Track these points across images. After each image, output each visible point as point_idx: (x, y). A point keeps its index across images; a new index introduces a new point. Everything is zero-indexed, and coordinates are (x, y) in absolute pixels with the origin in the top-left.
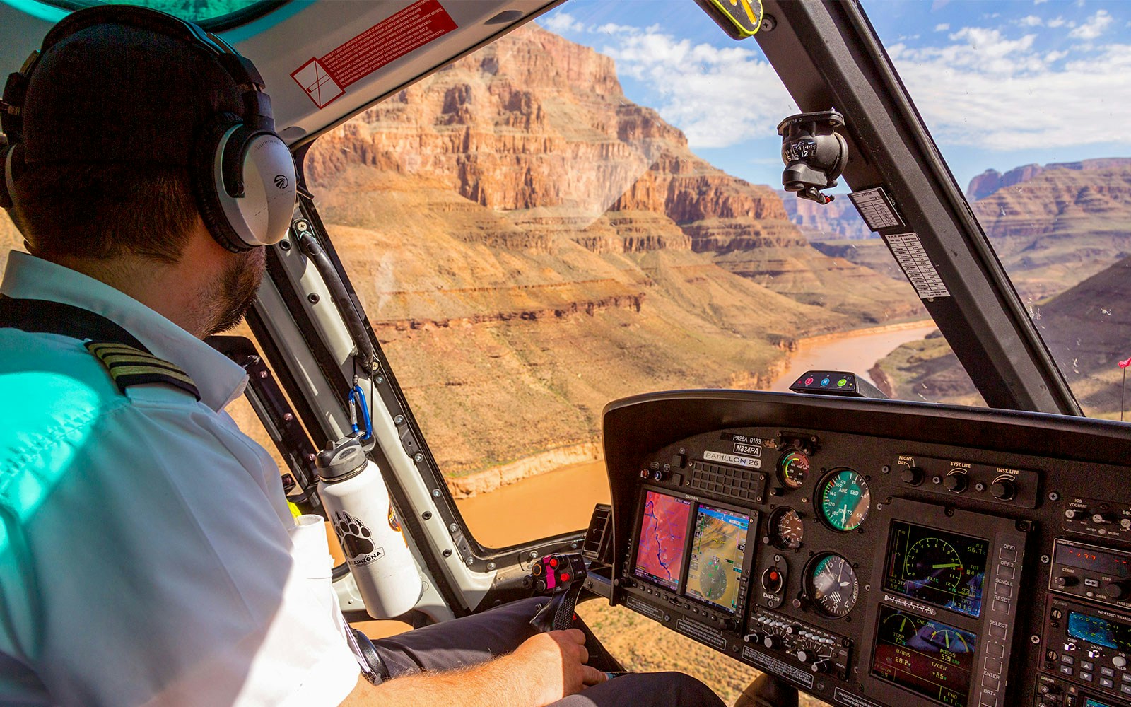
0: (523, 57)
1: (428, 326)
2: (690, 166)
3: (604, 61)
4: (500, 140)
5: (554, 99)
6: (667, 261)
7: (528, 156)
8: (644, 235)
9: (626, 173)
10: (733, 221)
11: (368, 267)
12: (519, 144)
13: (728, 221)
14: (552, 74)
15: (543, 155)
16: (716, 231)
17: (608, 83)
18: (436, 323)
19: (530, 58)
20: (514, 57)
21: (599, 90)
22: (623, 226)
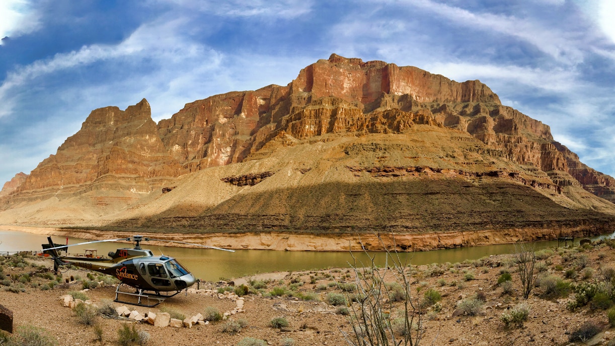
0: (511, 113)
1: (427, 170)
2: (580, 165)
3: (546, 127)
4: (498, 138)
5: (524, 129)
6: (572, 190)
7: (511, 144)
8: (562, 180)
9: (554, 155)
10: (598, 185)
11: (401, 147)
12: (507, 139)
13: (596, 185)
14: (523, 120)
15: (517, 144)
16: (591, 189)
17: (547, 134)
18: (431, 169)
19: (514, 114)
20: (507, 113)
21: (543, 137)
22: (553, 176)
